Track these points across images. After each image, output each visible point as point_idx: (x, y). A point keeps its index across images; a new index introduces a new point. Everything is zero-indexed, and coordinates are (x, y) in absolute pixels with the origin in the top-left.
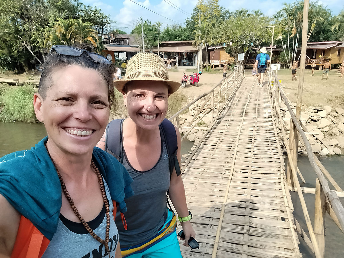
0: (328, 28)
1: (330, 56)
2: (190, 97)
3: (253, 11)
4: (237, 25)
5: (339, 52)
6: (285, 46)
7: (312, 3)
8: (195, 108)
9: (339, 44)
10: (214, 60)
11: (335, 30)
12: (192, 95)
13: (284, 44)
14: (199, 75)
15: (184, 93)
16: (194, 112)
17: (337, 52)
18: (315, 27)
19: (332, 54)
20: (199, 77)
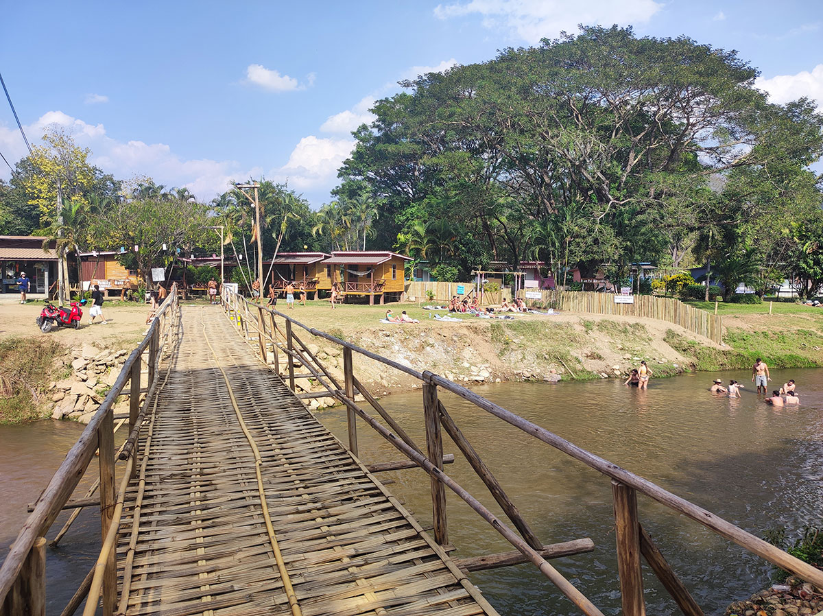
0: (307, 229)
1: (317, 276)
2: (72, 346)
3: (173, 189)
4: (147, 214)
5: (329, 271)
6: (241, 257)
7: (278, 186)
8: (87, 364)
9: (326, 258)
10: (96, 280)
11: (317, 233)
12: (77, 343)
13: (238, 253)
14: (80, 306)
15: (56, 340)
16: (85, 374)
17: (326, 270)
18: (287, 228)
19: (318, 273)
20: (81, 310)
